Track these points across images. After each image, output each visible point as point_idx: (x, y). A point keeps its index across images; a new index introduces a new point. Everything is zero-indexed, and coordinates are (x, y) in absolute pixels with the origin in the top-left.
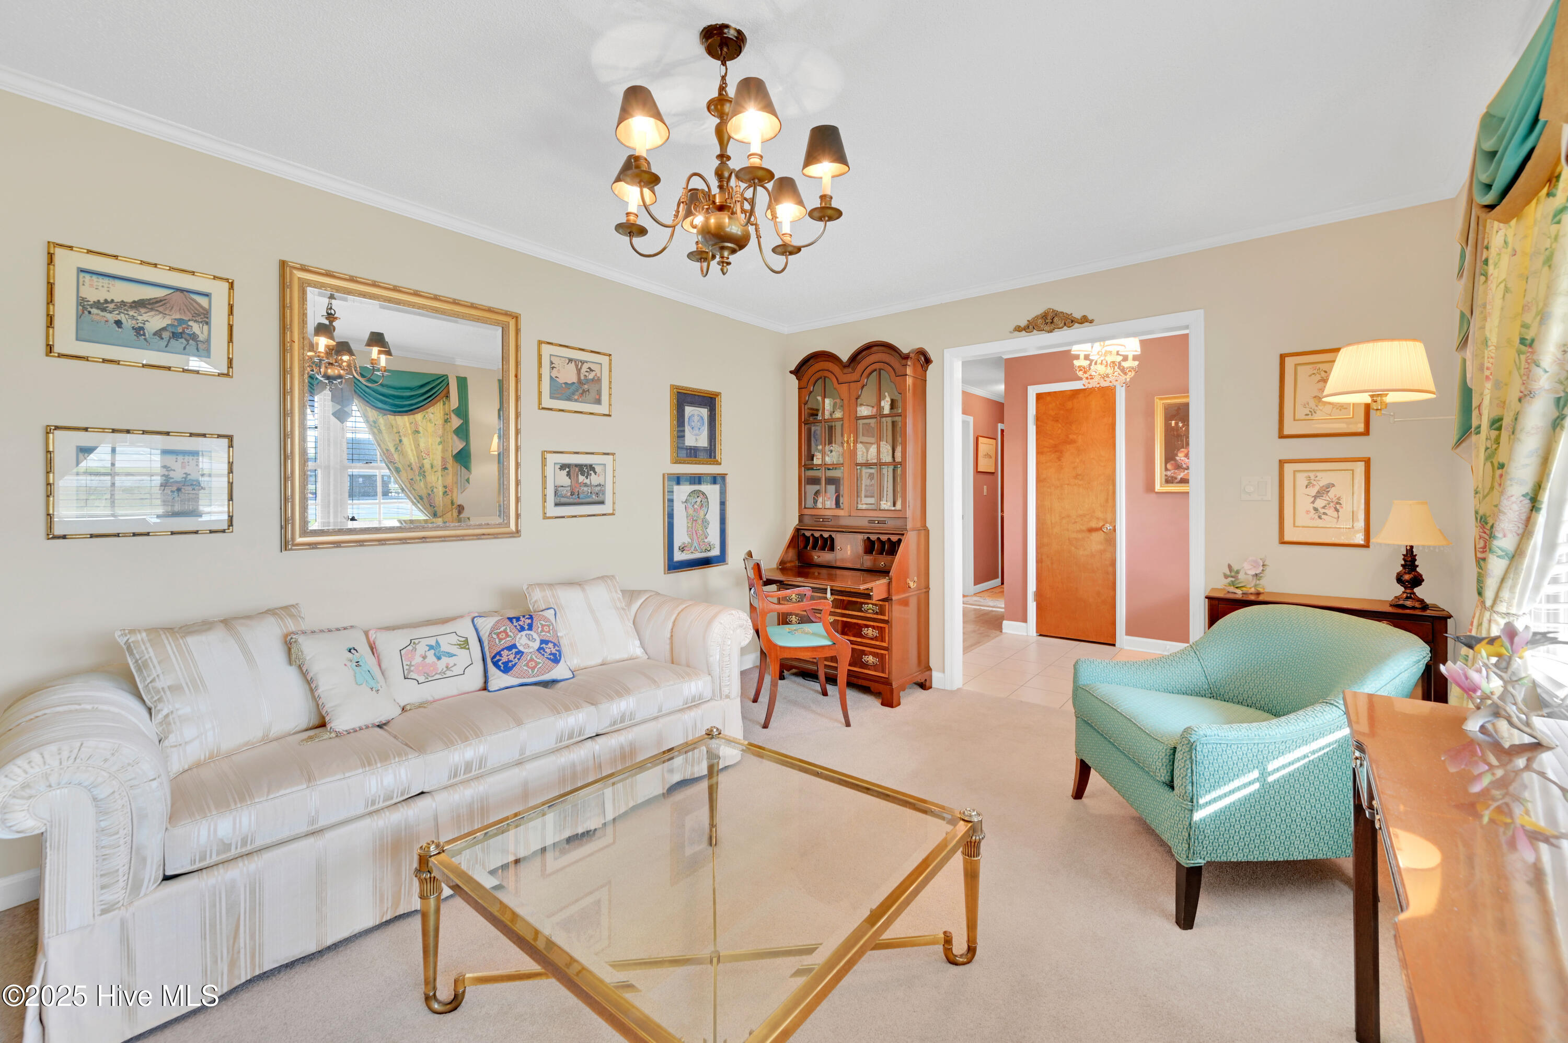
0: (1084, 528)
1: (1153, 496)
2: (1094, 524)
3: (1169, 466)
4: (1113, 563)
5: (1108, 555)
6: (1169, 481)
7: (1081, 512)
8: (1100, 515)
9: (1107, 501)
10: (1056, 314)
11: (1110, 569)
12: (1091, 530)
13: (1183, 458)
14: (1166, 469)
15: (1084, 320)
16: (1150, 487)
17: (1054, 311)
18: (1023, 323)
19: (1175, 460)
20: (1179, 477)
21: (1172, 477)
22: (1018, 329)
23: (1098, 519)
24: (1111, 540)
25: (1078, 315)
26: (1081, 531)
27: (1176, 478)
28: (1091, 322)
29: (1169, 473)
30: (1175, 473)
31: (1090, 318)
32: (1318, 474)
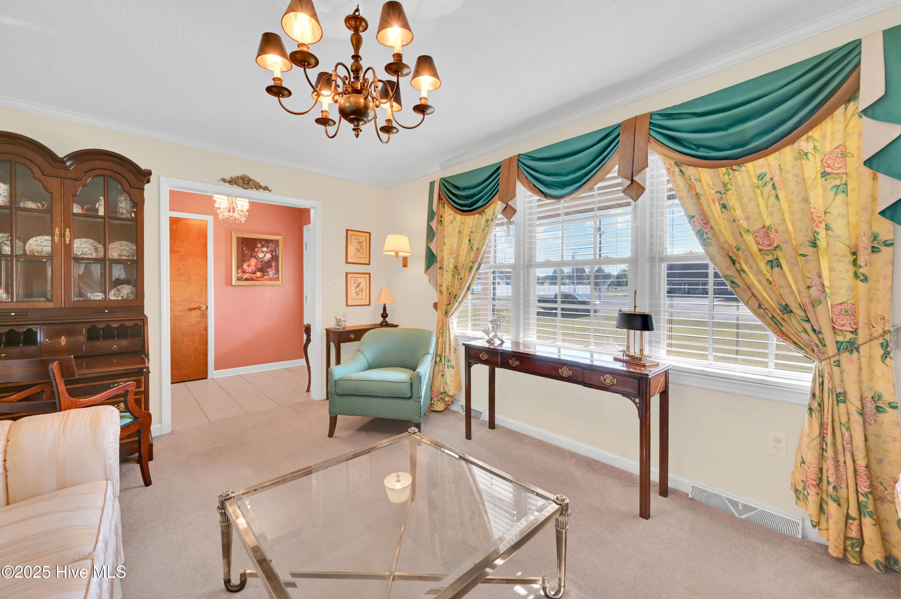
0: (186, 308)
1: (230, 287)
2: (193, 306)
3: (239, 271)
4: (206, 329)
5: (203, 324)
6: (239, 279)
7: (183, 298)
8: (197, 300)
9: (202, 290)
10: (249, 180)
11: (204, 332)
12: (191, 310)
13: (246, 267)
14: (238, 273)
15: (266, 189)
16: (229, 282)
17: (248, 177)
18: (228, 178)
19: (242, 268)
20: (244, 277)
21: (241, 277)
22: (224, 180)
23: (196, 302)
24: (204, 315)
25: (263, 184)
26: (184, 310)
27: (243, 278)
28: (270, 191)
29: (239, 275)
30: (242, 275)
31: (270, 189)
32: (357, 279)
